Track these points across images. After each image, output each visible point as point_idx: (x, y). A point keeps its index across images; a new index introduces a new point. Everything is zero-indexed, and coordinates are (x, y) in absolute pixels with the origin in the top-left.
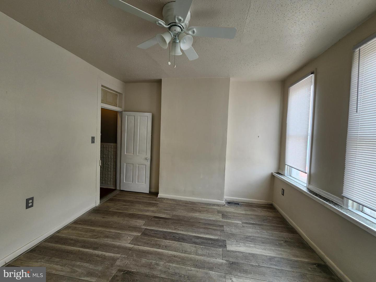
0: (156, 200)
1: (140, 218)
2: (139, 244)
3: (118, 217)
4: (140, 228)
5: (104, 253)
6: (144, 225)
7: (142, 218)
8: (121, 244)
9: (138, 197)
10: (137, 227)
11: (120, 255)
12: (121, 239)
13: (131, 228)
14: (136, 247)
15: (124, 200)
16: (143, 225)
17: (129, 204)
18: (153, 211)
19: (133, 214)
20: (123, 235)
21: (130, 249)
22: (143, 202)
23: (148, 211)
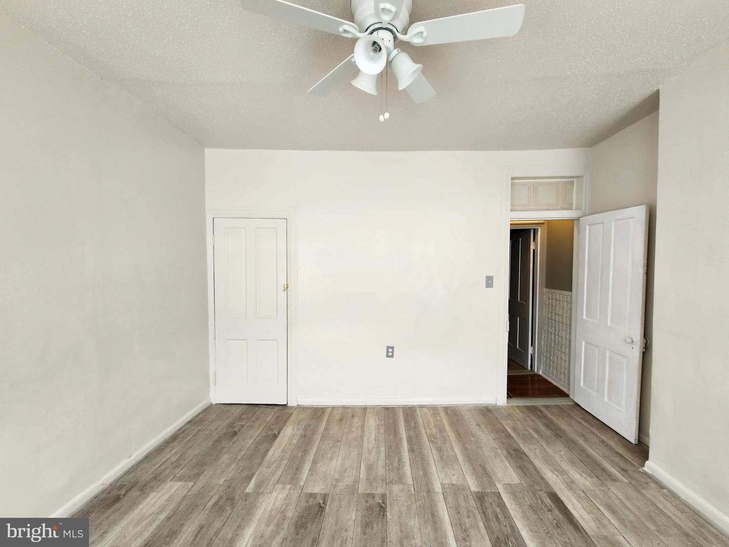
0: (625, 471)
1: (522, 470)
2: (449, 499)
3: (493, 439)
4: (492, 483)
5: (408, 463)
6: (509, 487)
7: (525, 473)
8: (435, 474)
9: (589, 436)
10: (490, 477)
11: (412, 483)
12: (446, 469)
13: (480, 469)
14: (440, 498)
15: (552, 422)
16: (506, 484)
17: (548, 433)
18: (573, 482)
19: (524, 453)
20: (456, 467)
21: (430, 491)
22: (583, 451)
23: (561, 472)
